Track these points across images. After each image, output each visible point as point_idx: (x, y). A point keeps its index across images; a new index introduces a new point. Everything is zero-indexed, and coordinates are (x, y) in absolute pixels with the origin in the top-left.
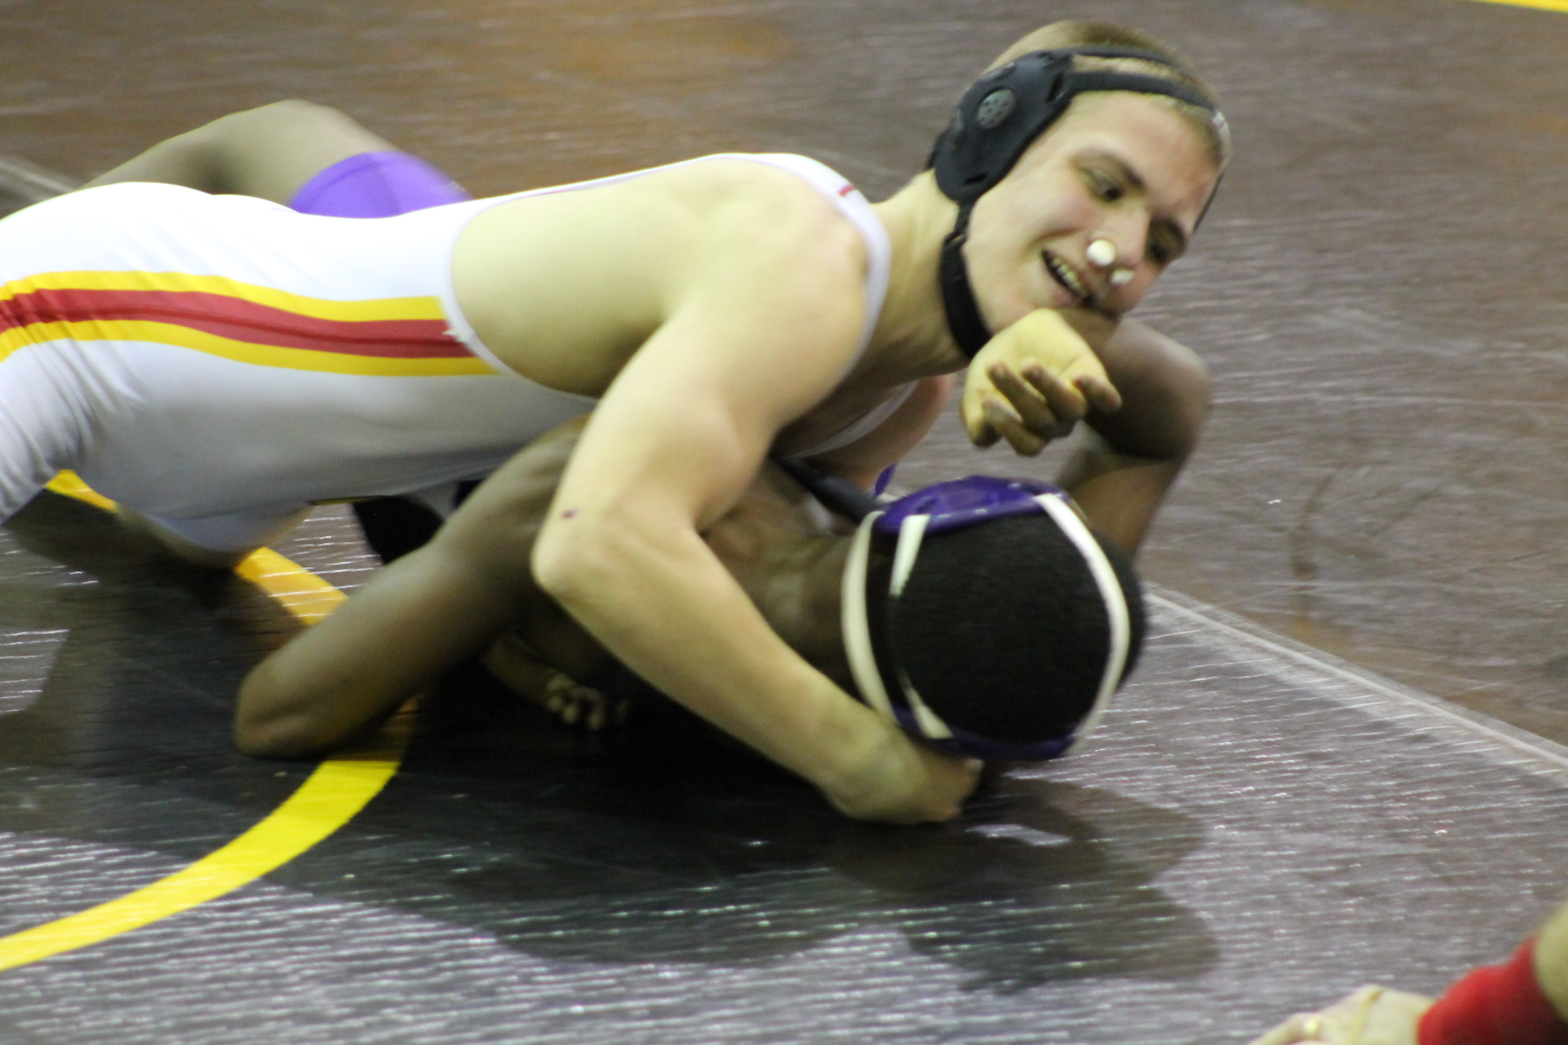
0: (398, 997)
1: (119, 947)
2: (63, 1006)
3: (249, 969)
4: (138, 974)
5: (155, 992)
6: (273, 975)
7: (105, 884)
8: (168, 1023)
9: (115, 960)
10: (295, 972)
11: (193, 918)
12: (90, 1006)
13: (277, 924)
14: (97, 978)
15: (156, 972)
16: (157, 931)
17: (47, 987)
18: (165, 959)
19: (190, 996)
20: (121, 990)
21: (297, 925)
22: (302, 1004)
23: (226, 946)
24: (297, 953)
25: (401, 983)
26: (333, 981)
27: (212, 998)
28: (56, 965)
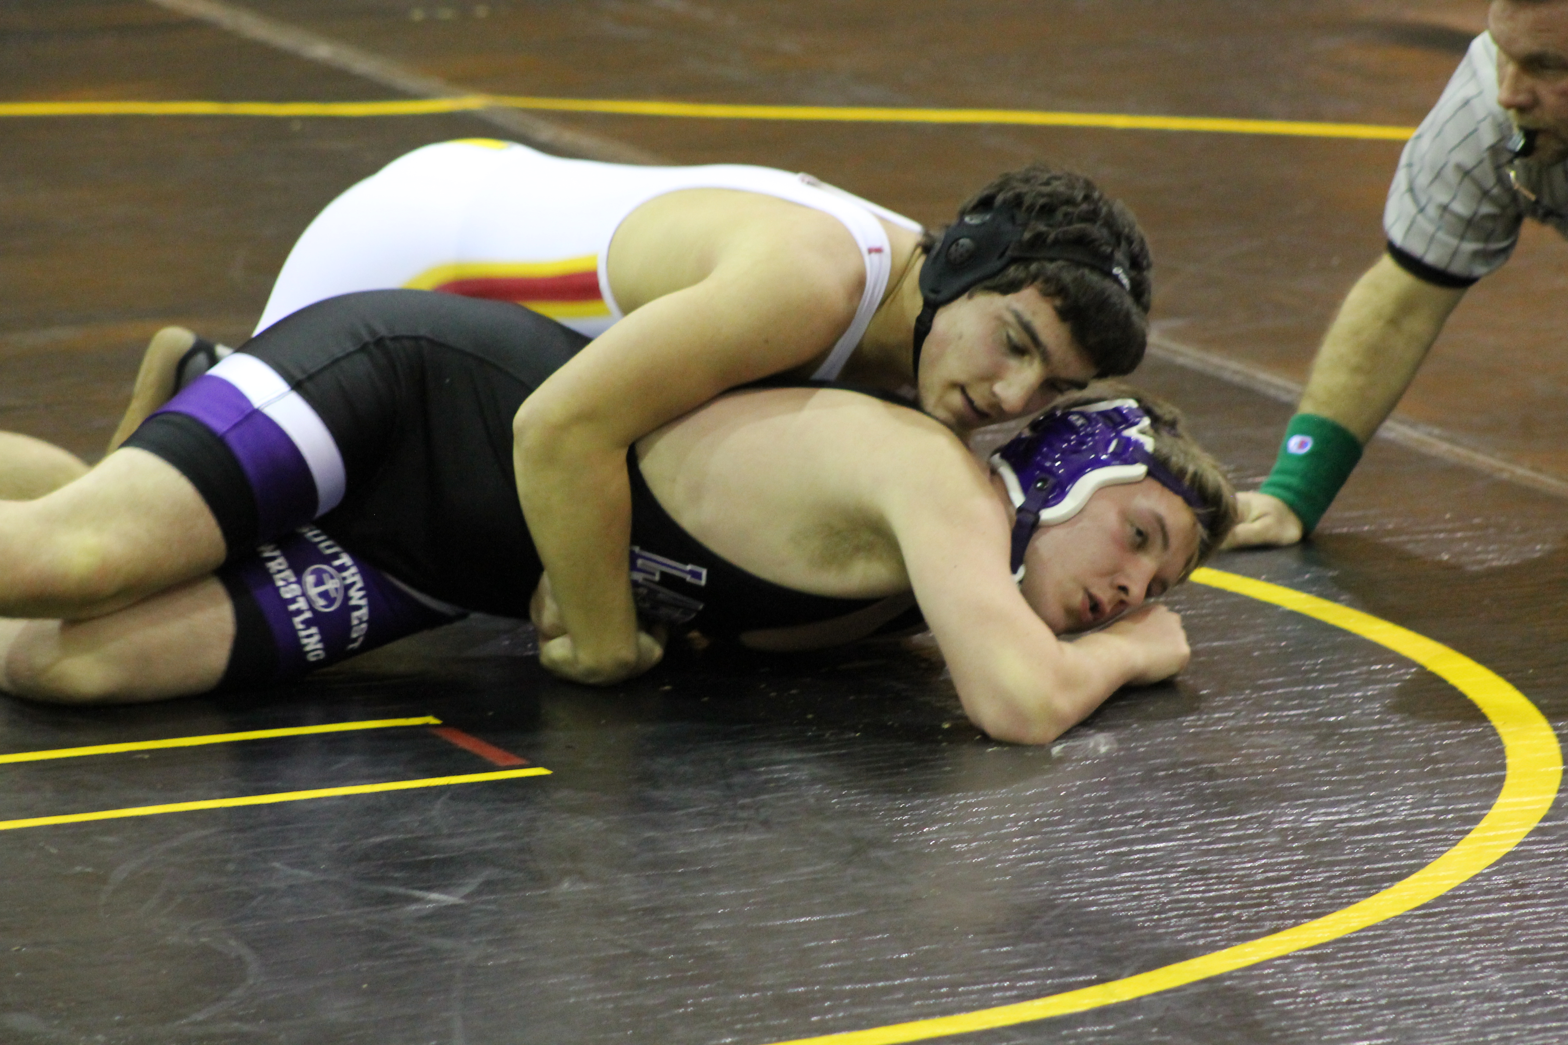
0: (1553, 982)
1: (1343, 945)
2: (1304, 989)
3: (1443, 961)
4: (1361, 965)
5: (1371, 979)
6: (1461, 965)
7: (1332, 898)
8: (1383, 1002)
9: (1340, 955)
10: (1475, 963)
11: (1399, 922)
12: (1324, 989)
13: (1465, 926)
14: (1328, 968)
15: (1374, 963)
16: (1371, 933)
17: (1291, 975)
18: (1379, 954)
19: (1398, 981)
20: (1346, 976)
21: (1477, 927)
22: (1484, 987)
23: (1423, 944)
24: (1478, 949)
25: (1558, 971)
26: (1509, 969)
27: (1417, 983)
28: (1298, 958)
